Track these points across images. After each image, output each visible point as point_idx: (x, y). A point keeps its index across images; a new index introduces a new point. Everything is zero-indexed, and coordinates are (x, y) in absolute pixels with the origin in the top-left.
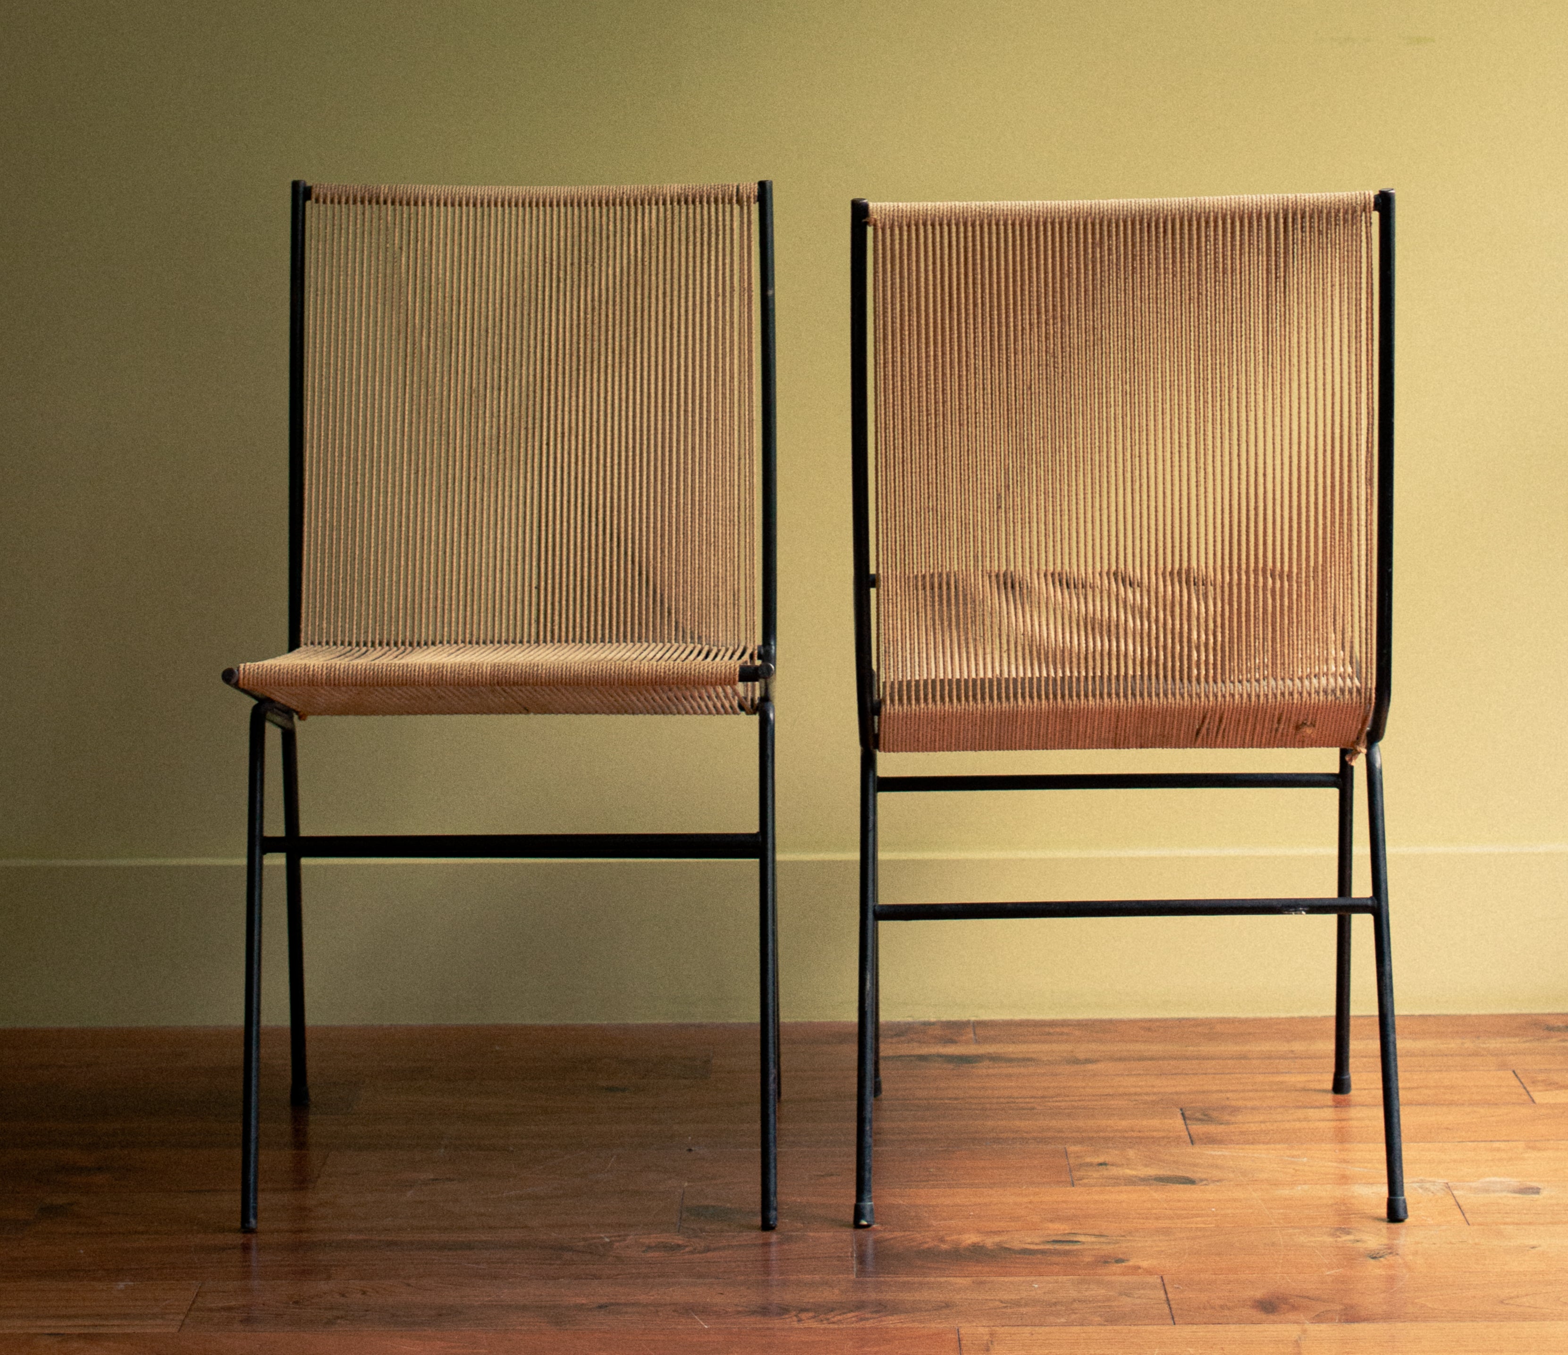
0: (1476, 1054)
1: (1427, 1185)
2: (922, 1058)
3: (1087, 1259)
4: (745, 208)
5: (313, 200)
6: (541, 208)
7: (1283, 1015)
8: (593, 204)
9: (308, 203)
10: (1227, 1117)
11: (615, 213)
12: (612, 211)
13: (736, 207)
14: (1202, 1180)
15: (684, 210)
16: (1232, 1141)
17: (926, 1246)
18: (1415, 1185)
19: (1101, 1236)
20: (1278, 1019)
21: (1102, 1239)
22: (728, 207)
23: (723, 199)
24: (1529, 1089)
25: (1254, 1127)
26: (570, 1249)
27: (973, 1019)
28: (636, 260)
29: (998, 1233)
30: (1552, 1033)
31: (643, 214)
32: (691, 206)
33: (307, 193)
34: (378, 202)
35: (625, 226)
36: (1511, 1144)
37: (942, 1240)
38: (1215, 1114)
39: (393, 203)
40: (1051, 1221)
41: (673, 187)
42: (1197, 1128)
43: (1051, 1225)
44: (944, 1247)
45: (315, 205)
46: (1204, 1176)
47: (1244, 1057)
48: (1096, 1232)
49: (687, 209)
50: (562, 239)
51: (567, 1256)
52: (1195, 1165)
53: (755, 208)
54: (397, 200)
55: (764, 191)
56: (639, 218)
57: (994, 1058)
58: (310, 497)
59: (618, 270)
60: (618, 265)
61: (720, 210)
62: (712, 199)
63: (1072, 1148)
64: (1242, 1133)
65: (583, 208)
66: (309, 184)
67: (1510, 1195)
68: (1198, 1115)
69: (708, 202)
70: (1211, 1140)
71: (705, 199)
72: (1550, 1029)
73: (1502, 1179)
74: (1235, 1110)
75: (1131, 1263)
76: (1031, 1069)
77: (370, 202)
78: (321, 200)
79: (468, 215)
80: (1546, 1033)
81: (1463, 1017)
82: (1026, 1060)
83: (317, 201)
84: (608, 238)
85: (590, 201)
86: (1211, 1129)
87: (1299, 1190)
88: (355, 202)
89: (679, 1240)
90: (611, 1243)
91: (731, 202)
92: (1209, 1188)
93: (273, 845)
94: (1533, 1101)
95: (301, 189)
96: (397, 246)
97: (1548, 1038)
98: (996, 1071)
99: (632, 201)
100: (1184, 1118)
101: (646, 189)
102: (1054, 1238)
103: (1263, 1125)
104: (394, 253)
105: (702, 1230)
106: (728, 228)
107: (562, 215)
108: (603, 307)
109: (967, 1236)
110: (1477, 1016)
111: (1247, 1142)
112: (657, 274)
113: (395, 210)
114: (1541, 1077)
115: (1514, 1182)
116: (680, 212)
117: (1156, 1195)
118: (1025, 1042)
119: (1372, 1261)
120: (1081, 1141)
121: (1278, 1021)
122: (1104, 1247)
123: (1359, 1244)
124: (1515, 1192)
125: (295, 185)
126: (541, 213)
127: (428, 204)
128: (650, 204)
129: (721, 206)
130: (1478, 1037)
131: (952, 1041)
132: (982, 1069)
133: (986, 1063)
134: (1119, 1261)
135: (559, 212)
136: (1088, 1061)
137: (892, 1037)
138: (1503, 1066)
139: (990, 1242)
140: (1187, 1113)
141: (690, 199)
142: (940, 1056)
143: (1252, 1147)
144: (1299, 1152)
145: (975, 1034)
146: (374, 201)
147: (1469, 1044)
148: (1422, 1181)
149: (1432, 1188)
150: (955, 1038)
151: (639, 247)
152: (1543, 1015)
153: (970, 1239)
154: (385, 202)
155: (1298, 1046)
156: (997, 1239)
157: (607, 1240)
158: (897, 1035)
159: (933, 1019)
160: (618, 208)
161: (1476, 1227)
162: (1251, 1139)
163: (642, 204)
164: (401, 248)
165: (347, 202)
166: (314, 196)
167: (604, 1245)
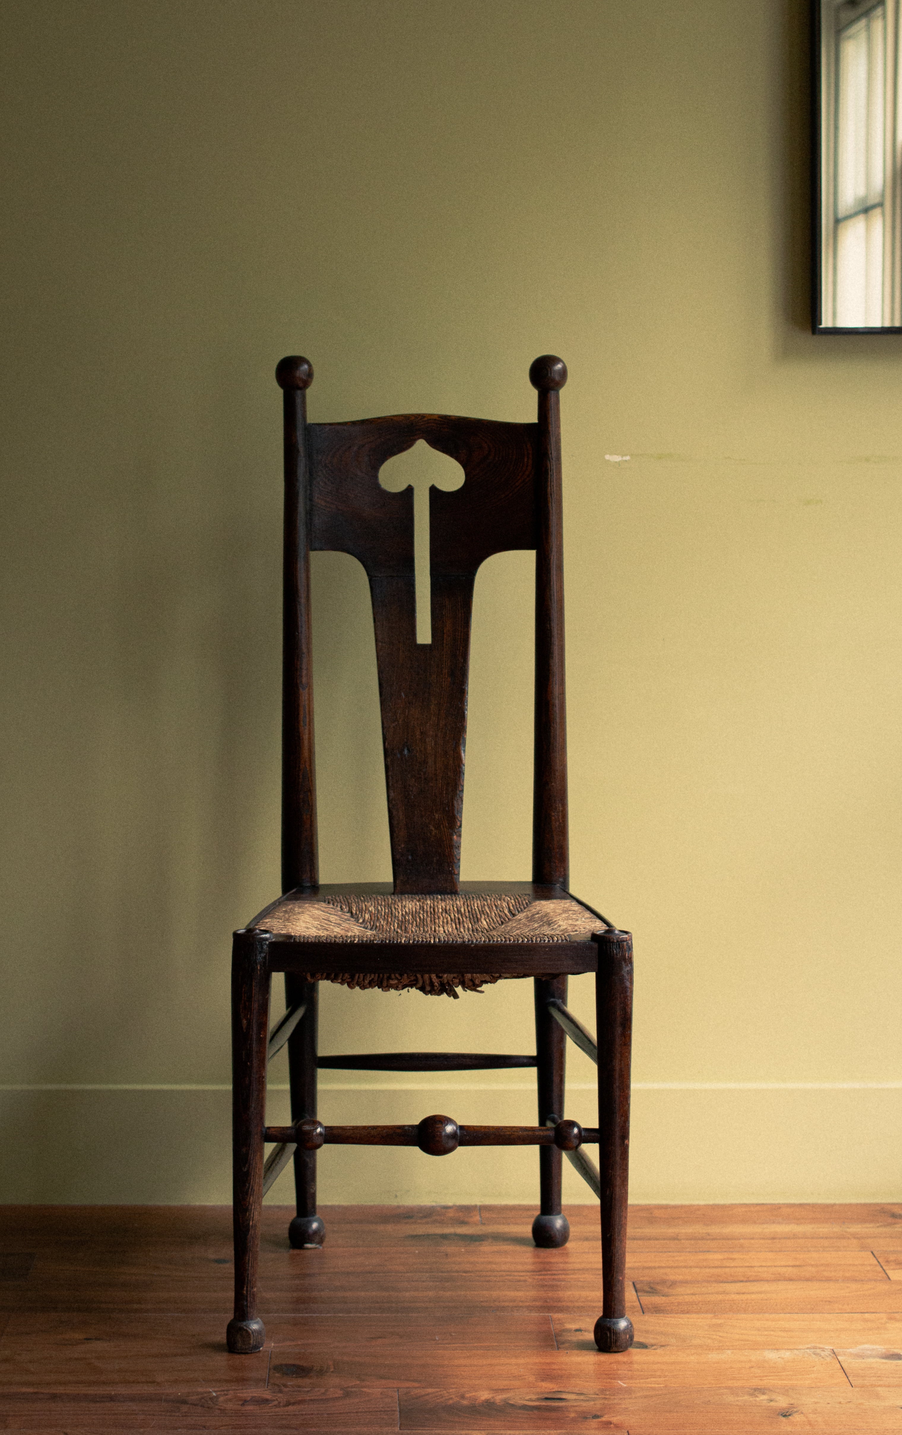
0: (842, 1237)
1: (818, 1351)
2: (444, 1237)
3: (572, 1415)
7: (702, 1203)
10: (666, 1290)
14: (653, 1346)
16: (671, 1312)
17: (451, 1402)
18: (809, 1351)
19: (582, 1394)
20: (698, 1205)
21: (582, 1397)
24: (884, 1268)
25: (688, 1298)
26: (184, 1402)
27: (479, 1204)
29: (503, 1390)
30: (897, 1220)
36: (877, 1315)
37: (463, 1397)
38: (659, 1287)
40: (543, 1380)
42: (646, 1299)
43: (542, 1384)
44: (465, 1402)
46: (653, 1341)
47: (675, 1238)
48: (577, 1390)
51: (184, 1408)
52: (647, 1332)
57: (495, 1237)
63: (555, 1317)
64: (679, 1304)
67: (878, 1360)
68: (647, 1289)
70: (657, 1310)
72: (894, 1216)
73: (875, 1347)
74: (673, 1284)
75: (603, 1419)
80: (890, 1220)
81: (833, 1205)
86: (656, 1299)
87: (727, 1355)
89: (267, 1395)
90: (217, 1397)
92: (658, 1351)
94: (889, 1278)
97: (895, 1224)
98: (496, 1248)
100: (637, 1291)
102: (546, 1396)
103: (694, 1297)
105: (285, 1386)
109: (482, 1393)
110: (841, 1205)
111: (683, 1312)
114: (892, 1258)
115: (881, 1349)
118: (516, 1224)
119: (783, 1419)
120: (562, 1309)
121: (699, 1208)
122: (584, 1404)
123: (772, 1404)
124: (883, 1358)
130: (844, 1222)
131: (464, 1222)
132: (486, 1246)
133: (489, 1241)
134: (596, 1417)
137: (421, 1218)
138: (863, 1248)
139: (499, 1398)
140: (638, 1286)
142: (456, 1235)
143: (688, 1315)
144: (722, 1321)
145: (481, 1217)
147: (836, 1229)
148: (815, 1348)
149: (823, 1354)
150: (466, 1219)
152: (889, 1204)
153: (484, 1395)
155: (715, 1230)
156: (504, 1396)
157: (214, 1394)
158: (425, 1217)
159: (450, 1204)
161: (857, 1389)
162: (686, 1309)
167: (212, 1399)
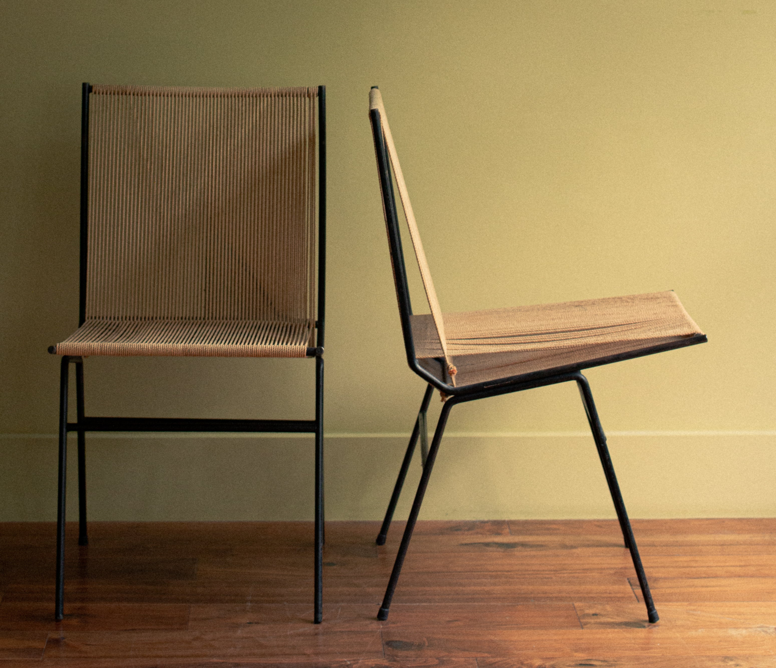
1: (766, 629)
2: (487, 545)
4: (312, 100)
5: (93, 93)
6: (208, 98)
8: (235, 97)
9: (91, 95)
10: (653, 584)
11: (246, 101)
12: (244, 100)
13: (307, 99)
15: (280, 100)
16: (658, 600)
18: (759, 629)
19: (605, 661)
21: (606, 664)
22: (303, 99)
23: (301, 95)
25: (667, 591)
27: (507, 519)
28: (256, 126)
29: (549, 658)
31: (260, 102)
32: (284, 98)
33: (90, 89)
34: (126, 94)
35: (251, 108)
39: (134, 95)
40: (576, 651)
41: (275, 88)
42: (639, 591)
43: (576, 654)
45: (94, 95)
47: (653, 545)
48: (601, 658)
49: (282, 100)
50: (219, 114)
53: (317, 99)
54: (136, 93)
55: (321, 91)
56: (258, 104)
57: (524, 545)
58: (91, 244)
59: (247, 131)
60: (247, 128)
61: (299, 100)
62: (295, 95)
63: (577, 604)
64: (662, 594)
65: (230, 99)
66: (91, 84)
68: (637, 583)
69: (293, 96)
71: (291, 95)
74: (656, 580)
76: (543, 553)
77: (122, 94)
78: (97, 93)
79: (171, 102)
82: (540, 546)
83: (95, 93)
84: (242, 114)
85: (233, 95)
88: (114, 94)
89: (385, 663)
90: (351, 665)
91: (304, 96)
93: (71, 427)
95: (87, 86)
96: (135, 116)
98: (525, 553)
99: (254, 95)
100: (631, 585)
101: (262, 89)
102: (581, 662)
103: (672, 590)
104: (133, 120)
105: (397, 657)
106: (303, 110)
107: (219, 102)
108: (240, 149)
109: (535, 661)
111: (667, 601)
112: (267, 133)
113: (134, 99)
116: (279, 101)
117: (628, 635)
120: (581, 599)
123: (738, 667)
125: (84, 85)
126: (208, 100)
127: (151, 96)
128: (263, 97)
129: (299, 98)
131: (498, 534)
132: (518, 552)
133: (519, 548)
135: (218, 100)
136: (572, 547)
137: (467, 531)
139: (547, 664)
140: (631, 581)
141: (284, 95)
142: (494, 543)
144: (695, 608)
145: (509, 529)
146: (124, 94)
148: (763, 627)
149: (769, 631)
150: (500, 531)
151: (258, 119)
153: (537, 663)
154: (130, 94)
156: (551, 663)
157: (349, 663)
158: (469, 529)
159: (486, 520)
160: (247, 99)
162: (668, 599)
163: (260, 96)
164: (137, 118)
165: (110, 94)
166: (93, 90)
